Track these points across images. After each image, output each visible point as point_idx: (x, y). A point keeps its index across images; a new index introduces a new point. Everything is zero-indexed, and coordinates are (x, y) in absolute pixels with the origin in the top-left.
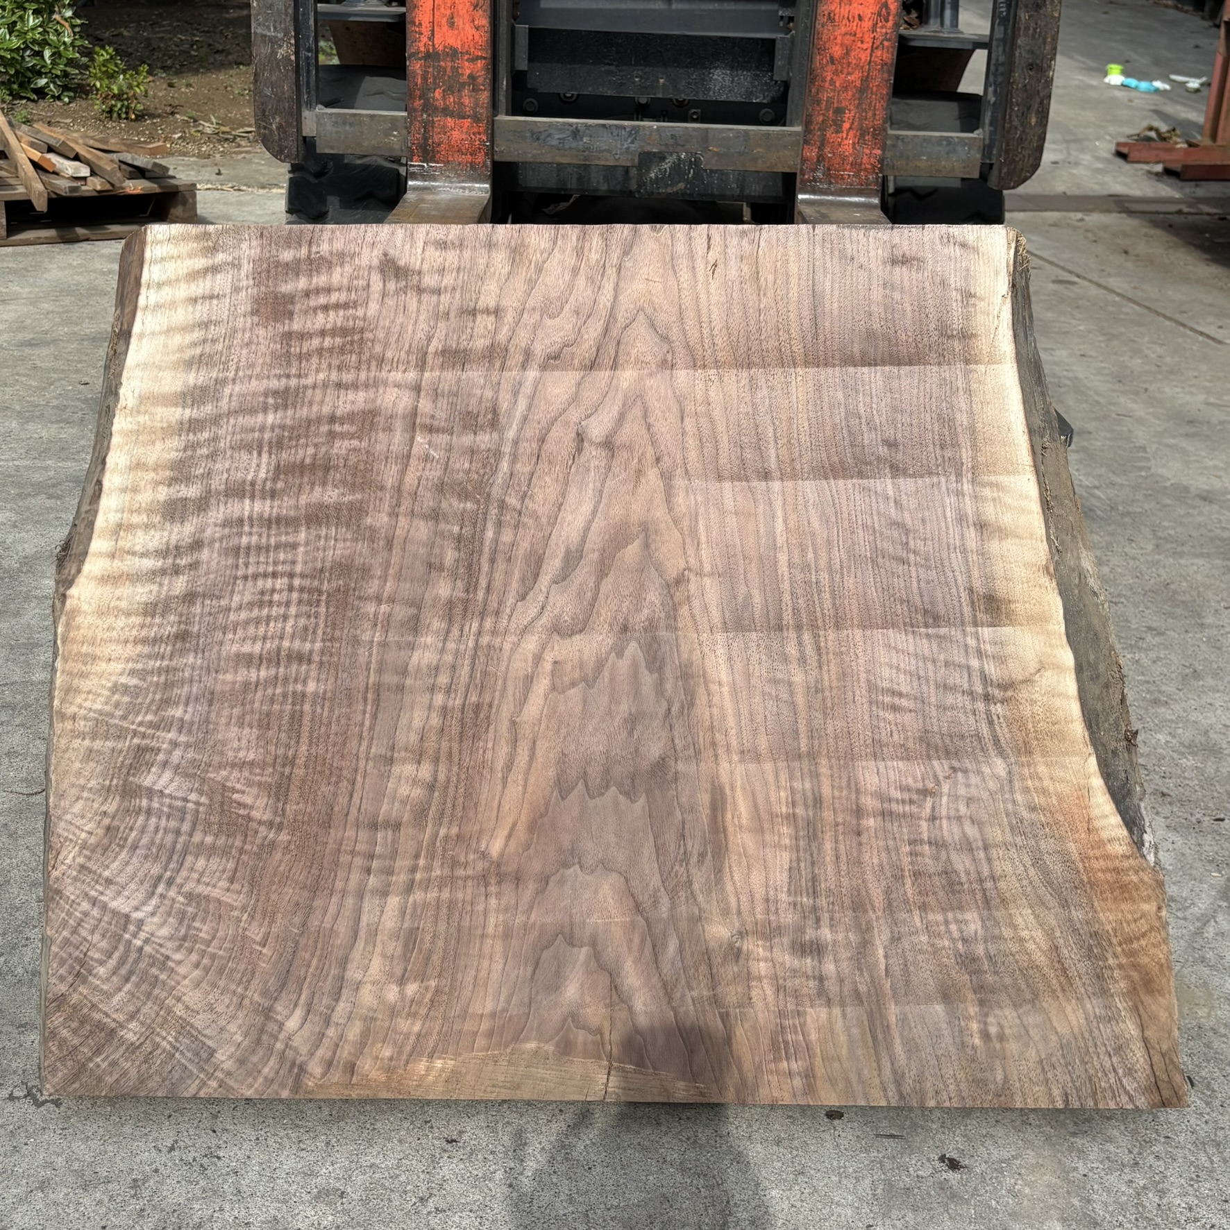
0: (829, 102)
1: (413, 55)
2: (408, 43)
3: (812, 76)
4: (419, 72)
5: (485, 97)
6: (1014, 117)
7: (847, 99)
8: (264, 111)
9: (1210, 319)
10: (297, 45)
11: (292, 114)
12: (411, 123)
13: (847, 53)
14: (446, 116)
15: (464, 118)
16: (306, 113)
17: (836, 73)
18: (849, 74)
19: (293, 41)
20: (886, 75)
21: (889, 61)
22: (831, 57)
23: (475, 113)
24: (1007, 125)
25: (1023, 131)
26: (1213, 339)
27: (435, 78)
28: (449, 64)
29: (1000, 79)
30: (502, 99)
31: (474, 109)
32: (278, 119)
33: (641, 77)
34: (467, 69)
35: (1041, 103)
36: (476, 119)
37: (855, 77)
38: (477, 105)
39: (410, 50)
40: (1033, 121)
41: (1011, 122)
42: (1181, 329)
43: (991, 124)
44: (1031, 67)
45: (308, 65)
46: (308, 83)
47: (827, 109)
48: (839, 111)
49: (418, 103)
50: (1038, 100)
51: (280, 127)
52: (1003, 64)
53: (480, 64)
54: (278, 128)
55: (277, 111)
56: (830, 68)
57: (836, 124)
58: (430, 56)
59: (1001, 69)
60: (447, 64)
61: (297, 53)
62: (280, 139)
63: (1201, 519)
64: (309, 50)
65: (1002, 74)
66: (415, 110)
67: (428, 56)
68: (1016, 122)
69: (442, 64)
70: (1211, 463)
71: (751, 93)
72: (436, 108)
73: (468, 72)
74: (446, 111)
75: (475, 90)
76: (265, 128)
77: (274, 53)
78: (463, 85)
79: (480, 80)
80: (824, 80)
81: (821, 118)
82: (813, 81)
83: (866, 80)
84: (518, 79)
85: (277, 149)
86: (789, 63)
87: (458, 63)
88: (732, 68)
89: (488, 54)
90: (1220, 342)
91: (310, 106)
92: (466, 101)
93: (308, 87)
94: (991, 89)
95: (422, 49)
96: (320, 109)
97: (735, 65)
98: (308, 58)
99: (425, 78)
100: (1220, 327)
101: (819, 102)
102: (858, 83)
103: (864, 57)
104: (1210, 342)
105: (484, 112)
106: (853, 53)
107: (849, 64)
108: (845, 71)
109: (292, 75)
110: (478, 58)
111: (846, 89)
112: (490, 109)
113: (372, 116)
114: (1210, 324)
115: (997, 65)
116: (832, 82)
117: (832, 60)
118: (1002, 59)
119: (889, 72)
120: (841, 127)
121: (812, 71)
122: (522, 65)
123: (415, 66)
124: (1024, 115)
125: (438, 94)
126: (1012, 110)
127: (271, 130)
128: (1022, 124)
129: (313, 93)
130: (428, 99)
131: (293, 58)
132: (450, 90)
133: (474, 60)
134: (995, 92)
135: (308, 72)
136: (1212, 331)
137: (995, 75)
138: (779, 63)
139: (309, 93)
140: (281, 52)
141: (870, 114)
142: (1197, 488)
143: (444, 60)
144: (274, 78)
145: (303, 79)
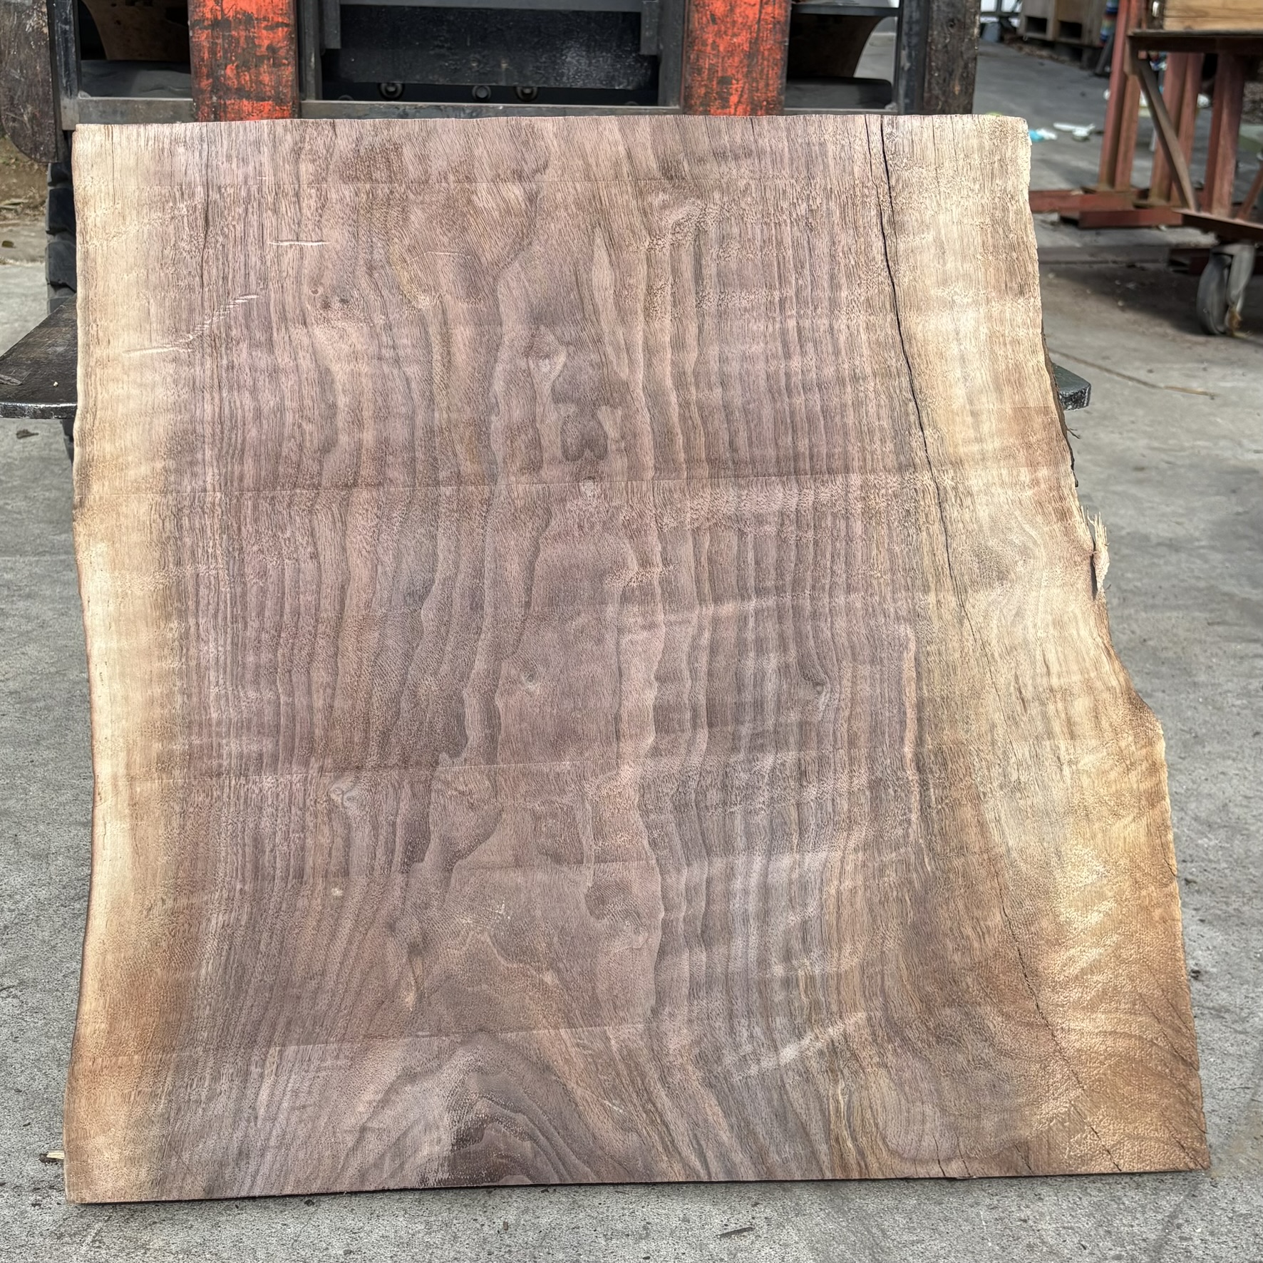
0: (712, 70)
1: (197, 22)
2: (191, 8)
3: (687, 39)
4: (206, 44)
5: (289, 72)
6: (934, 85)
7: (733, 66)
8: (12, 98)
9: (1137, 364)
10: (50, 15)
11: (47, 101)
12: (198, 108)
13: (732, 10)
14: (241, 98)
15: (263, 100)
16: (65, 101)
17: (719, 34)
18: (734, 35)
19: (45, 10)
20: (779, 36)
21: (782, 19)
22: (713, 15)
23: (278, 93)
24: (926, 95)
25: (946, 102)
26: (1145, 384)
27: (226, 52)
28: (243, 33)
29: (914, 40)
30: (311, 79)
31: (275, 88)
32: (30, 109)
33: (479, 62)
34: (265, 38)
35: (966, 66)
36: (279, 101)
37: (742, 39)
38: (280, 83)
39: (193, 17)
40: (957, 89)
41: (930, 90)
42: (1107, 374)
43: (906, 96)
44: (952, 22)
45: (66, 41)
46: (67, 64)
47: (710, 80)
48: (724, 81)
49: (205, 83)
50: (962, 63)
51: (33, 118)
52: (917, 22)
53: (281, 32)
54: (30, 120)
55: (29, 99)
56: (712, 28)
57: (722, 98)
58: (218, 24)
59: (916, 28)
60: (239, 33)
61: (51, 25)
62: (34, 134)
63: (1170, 568)
64: (66, 22)
65: (918, 34)
66: (202, 91)
67: (216, 24)
68: (937, 91)
69: (234, 33)
70: (1168, 510)
71: (613, 78)
72: (229, 89)
73: (266, 43)
74: (241, 92)
75: (277, 64)
76: (14, 120)
77: (21, 25)
78: (261, 59)
79: (282, 53)
80: (704, 43)
81: (703, 91)
82: (692, 43)
83: (755, 42)
84: (329, 60)
85: (30, 145)
86: (659, 33)
87: (253, 32)
88: (589, 49)
89: (290, 20)
90: (1153, 386)
91: (70, 92)
92: (266, 78)
93: (67, 69)
94: (904, 53)
95: (209, 15)
96: (82, 96)
97: (592, 46)
98: (65, 32)
99: (213, 52)
100: (1150, 371)
101: (700, 71)
102: (746, 47)
103: (752, 13)
104: (1142, 387)
105: (288, 92)
106: (738, 10)
107: (734, 22)
108: (730, 32)
109: (45, 52)
110: (278, 25)
111: (731, 53)
112: (296, 89)
113: (149, 103)
114: (1138, 368)
115: (910, 23)
116: (714, 44)
117: (714, 19)
118: (916, 15)
119: (783, 31)
120: (727, 100)
121: (689, 33)
122: (334, 43)
123: (200, 38)
124: (946, 82)
125: (230, 71)
126: (932, 76)
127: (22, 122)
128: (944, 93)
129: (73, 76)
130: (217, 79)
131: (46, 30)
132: (244, 65)
133: (273, 27)
134: (910, 56)
135: (67, 49)
136: (1142, 375)
137: (909, 35)
138: (646, 33)
139: (68, 76)
140: (30, 24)
141: (762, 84)
142: (1158, 536)
143: (236, 28)
144: (22, 57)
145: (60, 58)
